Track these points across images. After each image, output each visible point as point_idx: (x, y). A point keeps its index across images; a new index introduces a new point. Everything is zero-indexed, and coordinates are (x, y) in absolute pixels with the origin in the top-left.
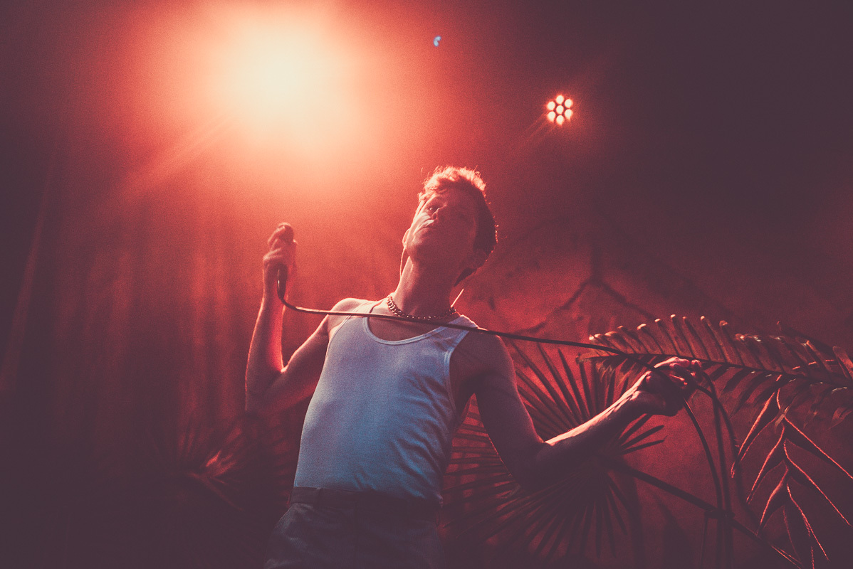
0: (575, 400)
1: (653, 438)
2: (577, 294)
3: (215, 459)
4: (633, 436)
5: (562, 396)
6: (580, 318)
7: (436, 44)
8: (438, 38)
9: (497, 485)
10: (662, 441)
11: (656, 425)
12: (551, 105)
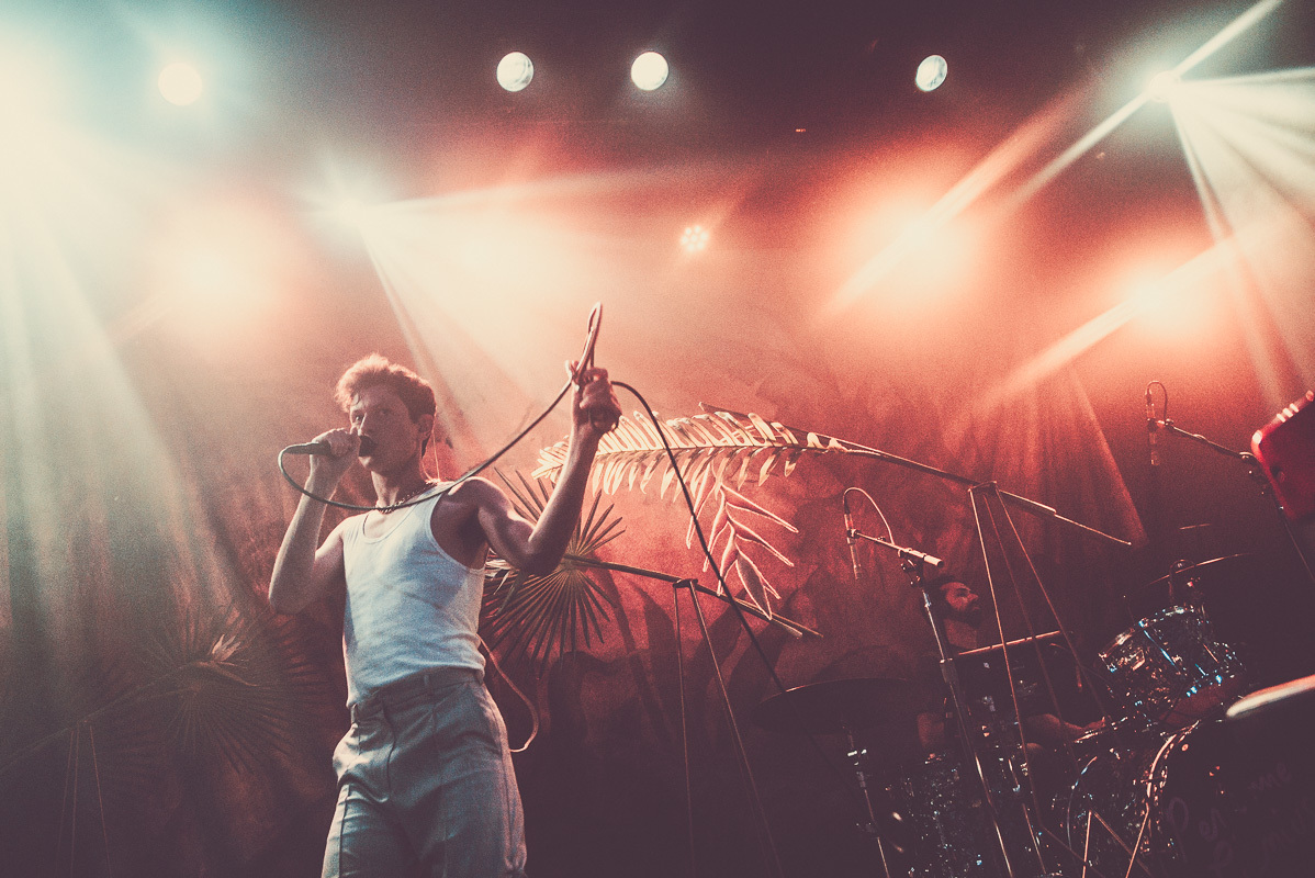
3: (220, 644)
4: (600, 530)
10: (625, 531)
11: (617, 517)
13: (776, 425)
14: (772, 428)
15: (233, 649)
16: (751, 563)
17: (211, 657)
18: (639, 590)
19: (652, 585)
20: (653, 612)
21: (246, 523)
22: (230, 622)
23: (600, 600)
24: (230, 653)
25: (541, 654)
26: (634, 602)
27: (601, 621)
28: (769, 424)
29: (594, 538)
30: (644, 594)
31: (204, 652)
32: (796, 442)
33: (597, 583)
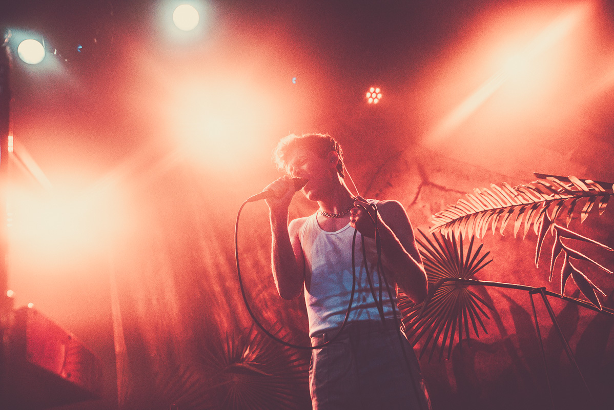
0: (437, 254)
1: (487, 260)
2: (418, 194)
3: (247, 352)
4: (476, 262)
5: (429, 255)
6: (424, 207)
7: (294, 82)
8: (294, 79)
9: (409, 315)
10: (492, 260)
11: (486, 252)
12: (368, 95)
13: (589, 181)
14: (586, 184)
15: (256, 353)
16: (582, 274)
17: (244, 360)
18: (504, 296)
19: (512, 293)
20: (516, 310)
21: (254, 276)
22: (252, 337)
23: (480, 304)
24: (254, 356)
25: (448, 342)
26: (503, 305)
27: (484, 318)
28: (583, 181)
29: (473, 265)
30: (508, 299)
31: (239, 357)
32: (603, 190)
33: (477, 294)
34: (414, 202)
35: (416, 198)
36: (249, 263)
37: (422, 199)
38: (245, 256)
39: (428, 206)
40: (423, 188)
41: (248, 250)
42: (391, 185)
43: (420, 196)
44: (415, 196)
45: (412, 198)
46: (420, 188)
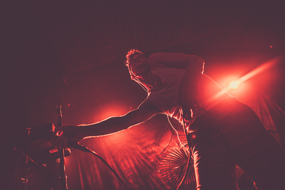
2: (172, 137)
5: (179, 156)
34: (171, 140)
35: (171, 139)
36: (123, 165)
37: (173, 139)
38: (121, 163)
39: (175, 141)
40: (173, 136)
41: (122, 161)
42: (163, 136)
43: (172, 138)
44: (171, 138)
45: (170, 139)
46: (172, 136)
